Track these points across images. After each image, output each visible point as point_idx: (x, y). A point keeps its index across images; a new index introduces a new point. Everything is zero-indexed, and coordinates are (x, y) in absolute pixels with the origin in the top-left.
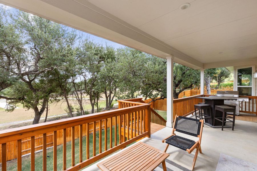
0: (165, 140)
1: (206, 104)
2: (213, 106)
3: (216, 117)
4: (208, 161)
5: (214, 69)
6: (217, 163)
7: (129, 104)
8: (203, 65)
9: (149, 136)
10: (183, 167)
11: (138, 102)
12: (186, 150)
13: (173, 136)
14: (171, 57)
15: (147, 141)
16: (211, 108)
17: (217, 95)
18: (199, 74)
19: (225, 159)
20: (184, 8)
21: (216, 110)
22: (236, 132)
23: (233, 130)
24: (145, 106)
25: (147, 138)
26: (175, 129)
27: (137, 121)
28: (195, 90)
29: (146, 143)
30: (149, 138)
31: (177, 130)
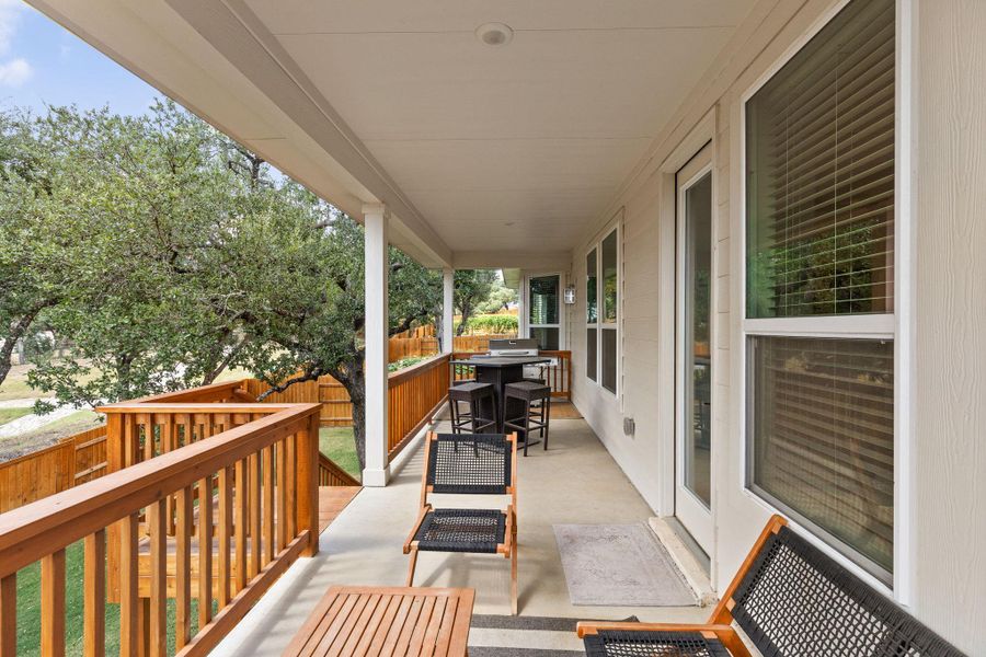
0: (413, 539)
1: (477, 381)
2: (499, 387)
3: (507, 420)
4: (537, 562)
5: (470, 272)
6: (558, 559)
7: (212, 416)
8: (452, 255)
9: (315, 551)
10: (487, 617)
11: (221, 402)
12: (495, 551)
13: (429, 517)
14: (382, 210)
15: (311, 573)
16: (496, 394)
17: (490, 353)
18: (441, 287)
19: (568, 536)
20: (495, 38)
21: (508, 397)
22: (553, 454)
23: (546, 449)
24: (302, 414)
25: (303, 563)
26: (431, 488)
27: (215, 499)
28: (402, 340)
29: (312, 582)
30: (316, 558)
31: (439, 489)
